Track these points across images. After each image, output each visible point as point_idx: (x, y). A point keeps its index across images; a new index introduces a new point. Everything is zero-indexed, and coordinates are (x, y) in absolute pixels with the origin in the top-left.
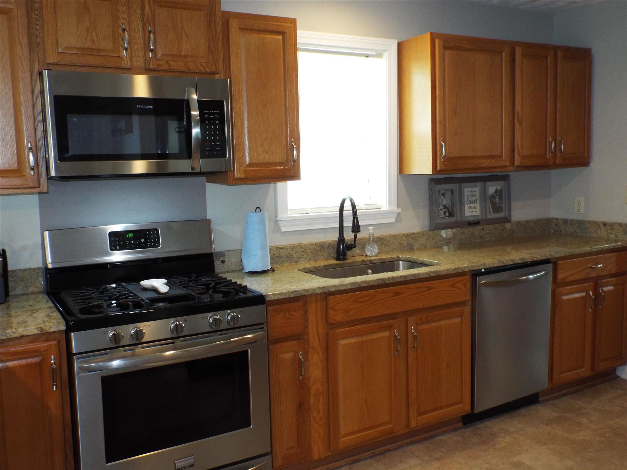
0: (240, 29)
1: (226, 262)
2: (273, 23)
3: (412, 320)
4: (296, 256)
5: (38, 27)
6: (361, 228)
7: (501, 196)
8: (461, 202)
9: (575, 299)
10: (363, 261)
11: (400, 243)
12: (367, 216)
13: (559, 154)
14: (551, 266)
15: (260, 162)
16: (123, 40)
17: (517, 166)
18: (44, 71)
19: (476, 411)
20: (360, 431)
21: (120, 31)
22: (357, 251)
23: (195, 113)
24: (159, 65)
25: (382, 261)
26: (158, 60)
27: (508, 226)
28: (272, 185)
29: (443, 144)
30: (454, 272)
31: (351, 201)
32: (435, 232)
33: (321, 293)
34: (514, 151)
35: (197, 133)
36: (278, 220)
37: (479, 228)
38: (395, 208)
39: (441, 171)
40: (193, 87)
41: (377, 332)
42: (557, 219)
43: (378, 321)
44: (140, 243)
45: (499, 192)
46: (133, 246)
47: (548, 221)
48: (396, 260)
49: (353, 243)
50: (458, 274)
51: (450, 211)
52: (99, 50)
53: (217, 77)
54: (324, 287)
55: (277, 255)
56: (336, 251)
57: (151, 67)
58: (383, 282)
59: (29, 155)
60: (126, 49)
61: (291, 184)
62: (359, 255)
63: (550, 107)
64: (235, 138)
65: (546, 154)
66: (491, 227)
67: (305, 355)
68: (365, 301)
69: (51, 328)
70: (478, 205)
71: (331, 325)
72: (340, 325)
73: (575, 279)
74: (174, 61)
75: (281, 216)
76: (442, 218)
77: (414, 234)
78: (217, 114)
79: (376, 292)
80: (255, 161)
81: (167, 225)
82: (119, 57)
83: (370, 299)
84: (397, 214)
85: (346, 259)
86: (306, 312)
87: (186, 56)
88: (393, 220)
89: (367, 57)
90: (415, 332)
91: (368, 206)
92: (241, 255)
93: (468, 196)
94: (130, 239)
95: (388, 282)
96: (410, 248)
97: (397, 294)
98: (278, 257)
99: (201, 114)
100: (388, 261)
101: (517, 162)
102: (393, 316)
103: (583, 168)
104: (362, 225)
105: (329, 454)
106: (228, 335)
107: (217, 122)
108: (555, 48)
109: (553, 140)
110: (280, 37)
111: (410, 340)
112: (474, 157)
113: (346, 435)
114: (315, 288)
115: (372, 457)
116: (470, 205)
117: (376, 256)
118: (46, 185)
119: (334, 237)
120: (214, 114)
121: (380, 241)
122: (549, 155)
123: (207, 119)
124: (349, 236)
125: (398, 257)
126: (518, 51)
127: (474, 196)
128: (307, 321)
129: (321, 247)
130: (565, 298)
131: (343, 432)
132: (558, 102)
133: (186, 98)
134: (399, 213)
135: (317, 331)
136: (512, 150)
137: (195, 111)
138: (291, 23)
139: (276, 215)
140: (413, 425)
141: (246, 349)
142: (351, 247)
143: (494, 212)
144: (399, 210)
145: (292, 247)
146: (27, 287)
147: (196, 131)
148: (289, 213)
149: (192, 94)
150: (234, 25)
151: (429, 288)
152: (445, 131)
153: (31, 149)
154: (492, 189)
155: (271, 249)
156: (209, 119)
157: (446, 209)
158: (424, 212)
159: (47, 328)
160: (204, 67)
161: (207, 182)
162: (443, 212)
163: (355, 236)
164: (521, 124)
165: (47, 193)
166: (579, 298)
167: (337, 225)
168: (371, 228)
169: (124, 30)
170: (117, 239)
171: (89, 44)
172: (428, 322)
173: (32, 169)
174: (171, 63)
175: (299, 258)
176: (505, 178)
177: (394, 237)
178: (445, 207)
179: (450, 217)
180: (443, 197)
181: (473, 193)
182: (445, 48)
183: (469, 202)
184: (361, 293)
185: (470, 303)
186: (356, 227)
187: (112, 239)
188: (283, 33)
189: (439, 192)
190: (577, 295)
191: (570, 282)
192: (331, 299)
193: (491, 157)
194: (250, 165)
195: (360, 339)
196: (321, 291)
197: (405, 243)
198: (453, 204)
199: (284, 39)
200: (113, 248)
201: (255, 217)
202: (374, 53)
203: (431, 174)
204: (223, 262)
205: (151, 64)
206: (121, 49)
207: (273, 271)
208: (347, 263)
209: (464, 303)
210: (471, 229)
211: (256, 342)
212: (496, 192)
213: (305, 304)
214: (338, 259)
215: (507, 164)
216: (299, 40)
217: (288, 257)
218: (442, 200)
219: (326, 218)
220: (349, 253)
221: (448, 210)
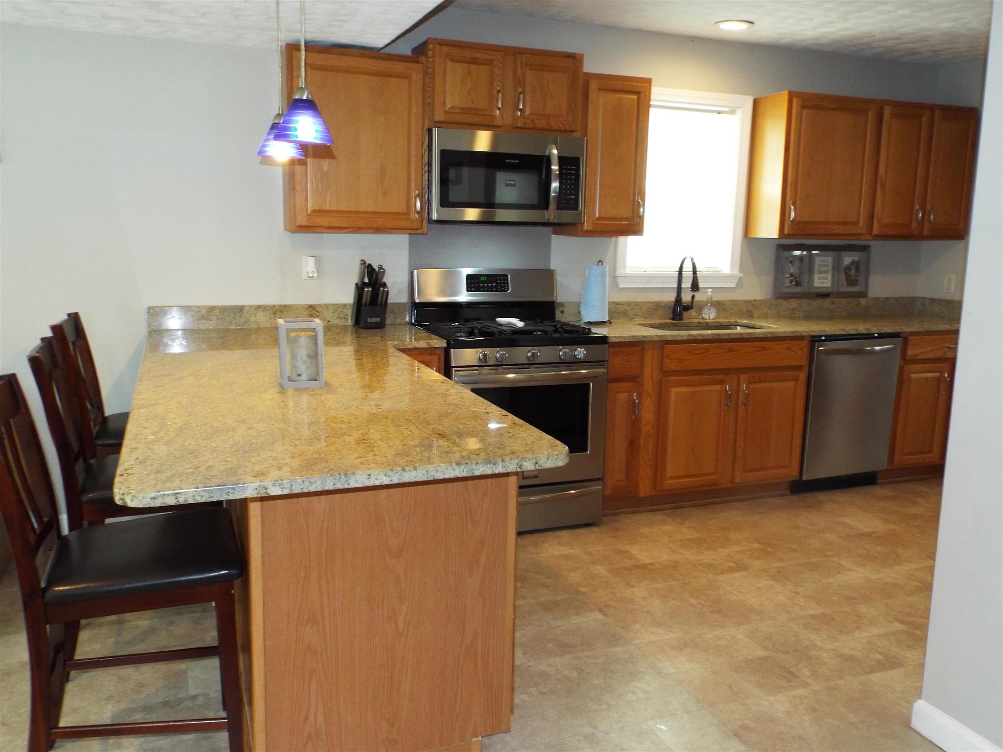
0: (599, 89)
1: (565, 313)
2: (631, 83)
3: (743, 377)
4: (632, 313)
5: (430, 89)
6: (700, 289)
7: (857, 268)
8: (811, 271)
9: (926, 379)
10: (699, 322)
11: (740, 310)
12: (708, 278)
13: (927, 224)
14: (900, 340)
15: (608, 216)
16: (497, 101)
17: (876, 235)
18: (434, 128)
19: (805, 478)
20: (685, 477)
21: (495, 92)
22: (693, 312)
23: (555, 167)
24: (525, 123)
25: (718, 325)
26: (525, 118)
27: (863, 301)
28: (614, 239)
29: (792, 207)
30: (792, 335)
31: (692, 259)
32: (779, 301)
33: (659, 341)
34: (872, 219)
35: (556, 188)
36: (617, 275)
37: (829, 300)
38: (736, 272)
39: (789, 236)
40: (554, 144)
41: (709, 384)
42: (923, 298)
43: (711, 375)
44: (492, 287)
45: (856, 264)
46: (486, 289)
47: (913, 299)
48: (732, 324)
49: (690, 304)
50: (795, 338)
51: (797, 280)
52: (477, 109)
53: (575, 134)
54: (662, 336)
55: (614, 310)
56: (671, 312)
57: (519, 125)
58: (719, 338)
59: (416, 200)
60: (499, 109)
61: (631, 240)
62: (695, 318)
63: (920, 172)
64: (587, 192)
65: (911, 224)
66: (843, 301)
67: (639, 397)
68: (699, 354)
69: (436, 343)
70: (830, 276)
71: (666, 373)
72: (674, 373)
73: (927, 357)
74: (538, 120)
75: (619, 272)
76: (787, 286)
77: (755, 300)
78: (573, 169)
79: (711, 346)
80: (604, 215)
81: (516, 272)
82: (491, 115)
83: (704, 353)
84: (738, 278)
85: (681, 319)
86: (642, 358)
87: (549, 115)
88: (733, 285)
89: (719, 113)
90: (747, 389)
91: (709, 269)
92: (579, 307)
93: (820, 266)
94: (483, 282)
95: (723, 337)
96: (750, 315)
97: (731, 350)
98: (614, 312)
99: (560, 169)
100: (725, 325)
101: (875, 231)
102: (727, 371)
103: (958, 242)
104: (703, 288)
105: (654, 493)
106: (574, 367)
107: (573, 177)
108: (932, 108)
109: (920, 209)
110: (635, 97)
111: (741, 398)
112: (826, 223)
113: (672, 478)
114: (653, 336)
115: (693, 506)
116: (820, 275)
117: (713, 319)
118: (427, 227)
119: (671, 297)
120: (570, 170)
121: (719, 306)
122: (914, 225)
123: (564, 174)
124: (686, 297)
125: (736, 322)
126: (887, 110)
127: (826, 266)
128: (642, 366)
129: (657, 306)
130: (913, 376)
131: (669, 474)
132: (931, 167)
133: (547, 154)
134: (740, 278)
135: (652, 377)
136: (871, 217)
137: (555, 166)
138: (647, 83)
139: (615, 271)
140: (738, 480)
141: (588, 382)
142: (688, 308)
143: (848, 285)
144: (741, 275)
145: (629, 304)
146: (396, 318)
147: (555, 185)
148: (627, 269)
149: (553, 149)
150: (594, 85)
151: (765, 349)
152: (796, 194)
153: (418, 195)
154: (847, 259)
155: (610, 303)
156: (567, 174)
157: (792, 278)
158: (768, 280)
159: (434, 344)
160: (564, 126)
161: (553, 234)
162: (789, 281)
163: (693, 297)
164: (883, 188)
165: (426, 234)
166: (932, 378)
167: (675, 285)
168: (710, 290)
169: (499, 91)
170: (473, 281)
171: (469, 105)
172: (760, 382)
173: (418, 213)
174: (536, 121)
175: (635, 315)
176: (865, 248)
177: (733, 302)
178: (792, 275)
179: (797, 287)
180: (790, 265)
181: (826, 263)
182: (804, 107)
183: (820, 273)
184: (695, 346)
185: (806, 369)
186: (695, 287)
187: (469, 281)
188: (638, 93)
189: (787, 259)
190: (929, 375)
191: (920, 360)
192: (668, 348)
193: (845, 223)
194: (599, 219)
195: (692, 389)
196: (658, 339)
197: (745, 310)
198: (801, 273)
199: (639, 99)
200: (469, 289)
201: (596, 270)
202: (726, 109)
203: (777, 237)
204: (562, 312)
205: (519, 123)
206: (495, 108)
207: (610, 323)
208: (683, 323)
209: (799, 368)
210: (820, 301)
211: (597, 377)
212: (853, 262)
213: (643, 349)
214: (673, 319)
215: (864, 232)
216: (653, 97)
217: (624, 313)
218: (790, 267)
219: (664, 278)
220: (685, 314)
221: (796, 279)
